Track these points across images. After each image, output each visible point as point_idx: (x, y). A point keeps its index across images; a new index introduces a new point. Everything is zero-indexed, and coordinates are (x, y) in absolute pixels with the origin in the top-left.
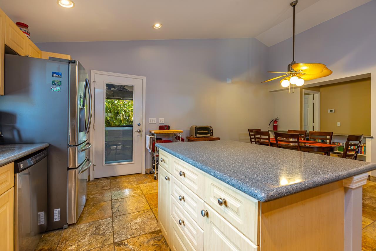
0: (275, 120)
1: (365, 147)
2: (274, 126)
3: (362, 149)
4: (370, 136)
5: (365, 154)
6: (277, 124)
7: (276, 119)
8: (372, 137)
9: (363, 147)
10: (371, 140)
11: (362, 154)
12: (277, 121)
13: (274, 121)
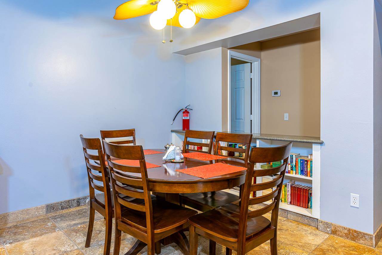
0: (186, 111)
1: (311, 161)
2: (184, 121)
3: (307, 167)
4: (318, 141)
5: (311, 176)
6: (188, 118)
7: (186, 108)
8: (321, 143)
9: (309, 163)
10: (321, 148)
11: (307, 176)
12: (188, 113)
13: (184, 113)
